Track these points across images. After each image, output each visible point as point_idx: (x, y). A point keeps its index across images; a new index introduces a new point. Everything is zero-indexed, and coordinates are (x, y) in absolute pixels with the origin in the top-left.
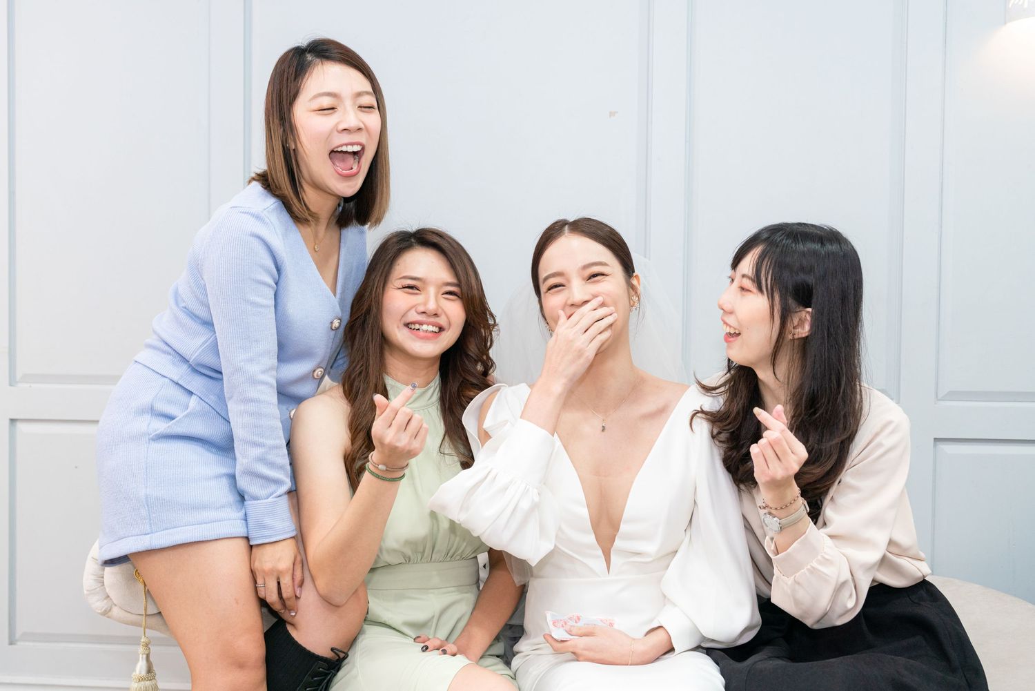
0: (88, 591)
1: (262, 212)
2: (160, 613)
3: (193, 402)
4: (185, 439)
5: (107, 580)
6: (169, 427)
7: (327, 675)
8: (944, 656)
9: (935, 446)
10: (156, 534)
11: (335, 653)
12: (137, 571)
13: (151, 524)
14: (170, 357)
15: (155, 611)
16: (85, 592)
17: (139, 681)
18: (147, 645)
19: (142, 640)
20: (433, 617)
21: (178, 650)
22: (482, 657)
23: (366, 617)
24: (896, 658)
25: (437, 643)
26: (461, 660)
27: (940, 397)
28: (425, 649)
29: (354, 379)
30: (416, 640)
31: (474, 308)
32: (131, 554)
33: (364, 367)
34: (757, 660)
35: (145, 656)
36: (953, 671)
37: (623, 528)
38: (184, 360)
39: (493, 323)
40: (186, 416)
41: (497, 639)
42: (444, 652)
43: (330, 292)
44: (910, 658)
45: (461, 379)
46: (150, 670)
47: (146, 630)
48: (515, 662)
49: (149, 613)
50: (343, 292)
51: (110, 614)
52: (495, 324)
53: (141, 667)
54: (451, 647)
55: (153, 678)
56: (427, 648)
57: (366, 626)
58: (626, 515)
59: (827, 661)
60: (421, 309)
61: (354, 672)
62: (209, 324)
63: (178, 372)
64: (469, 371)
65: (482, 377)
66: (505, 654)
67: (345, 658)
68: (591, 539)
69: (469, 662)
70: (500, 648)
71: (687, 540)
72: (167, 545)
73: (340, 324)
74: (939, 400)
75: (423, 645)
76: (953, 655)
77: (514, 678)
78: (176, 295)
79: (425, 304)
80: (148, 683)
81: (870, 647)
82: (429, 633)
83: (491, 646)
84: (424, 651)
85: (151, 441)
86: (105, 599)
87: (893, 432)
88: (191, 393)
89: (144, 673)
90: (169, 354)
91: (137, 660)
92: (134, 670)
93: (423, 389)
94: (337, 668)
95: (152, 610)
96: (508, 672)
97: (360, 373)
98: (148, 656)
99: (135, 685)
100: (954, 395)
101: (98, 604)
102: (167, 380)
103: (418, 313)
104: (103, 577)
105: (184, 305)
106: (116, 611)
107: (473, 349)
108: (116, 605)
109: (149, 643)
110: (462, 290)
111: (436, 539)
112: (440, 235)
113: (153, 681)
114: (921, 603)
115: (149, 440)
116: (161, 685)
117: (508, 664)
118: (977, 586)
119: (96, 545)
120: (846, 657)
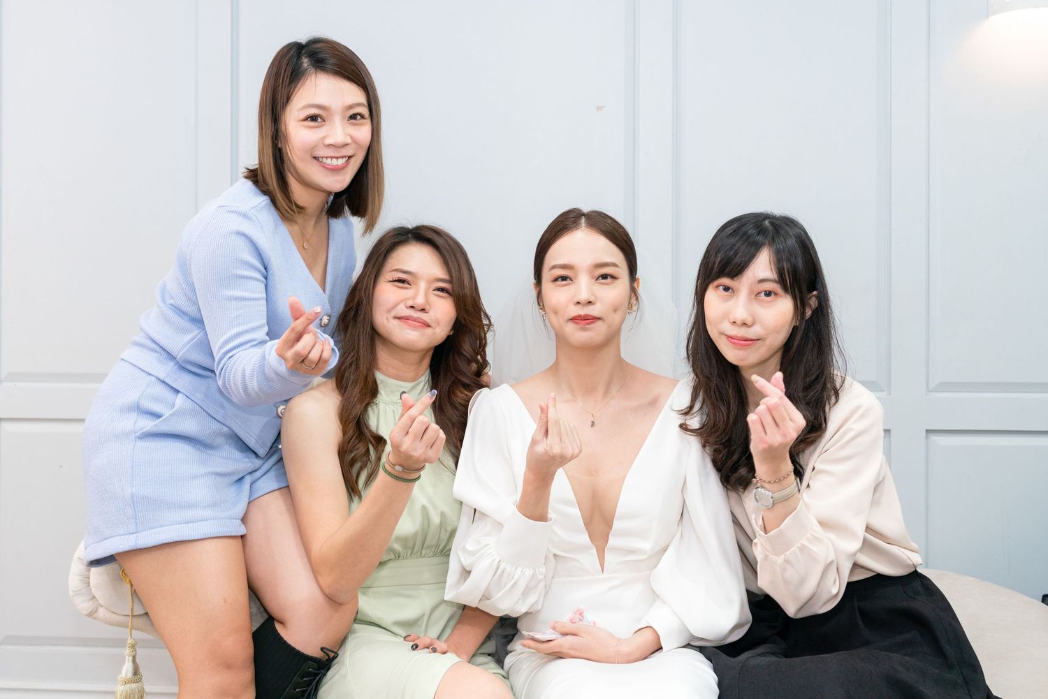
0: (74, 592)
1: (250, 210)
2: (147, 613)
3: (180, 400)
4: (173, 437)
5: (93, 581)
6: (155, 425)
7: (317, 675)
8: (940, 652)
9: (927, 437)
10: (142, 533)
11: (324, 652)
12: (123, 571)
13: (136, 524)
14: (156, 354)
15: (142, 612)
16: (71, 593)
17: (125, 684)
18: (133, 646)
19: (129, 642)
20: (423, 615)
21: (165, 653)
22: (474, 655)
23: (356, 617)
24: (891, 654)
25: (427, 641)
26: (451, 658)
27: (930, 388)
28: (415, 647)
29: (345, 371)
30: (406, 639)
31: (465, 306)
32: (116, 554)
33: (355, 358)
34: (750, 656)
35: (131, 658)
36: (950, 667)
37: (617, 525)
38: (171, 357)
39: (488, 323)
40: (173, 415)
41: (488, 637)
42: (435, 650)
43: (320, 289)
44: (906, 655)
45: (453, 379)
46: (136, 672)
47: (133, 631)
48: (509, 660)
49: (135, 614)
50: (332, 289)
51: (95, 615)
52: (490, 325)
53: (127, 669)
54: (441, 645)
55: (140, 680)
56: (417, 647)
57: (356, 626)
58: (620, 510)
59: (821, 656)
60: (410, 303)
61: (342, 672)
62: (198, 321)
63: (165, 370)
64: (461, 371)
65: (475, 377)
66: (496, 651)
67: (334, 658)
68: (584, 538)
69: (460, 660)
70: (491, 647)
71: (679, 534)
72: (152, 545)
73: (329, 320)
74: (931, 391)
75: (412, 643)
76: (949, 650)
77: (506, 677)
78: (163, 290)
79: (414, 297)
80: (134, 685)
81: (866, 643)
82: (418, 631)
83: (483, 644)
84: (414, 650)
85: (137, 439)
86: (92, 599)
87: (863, 416)
88: (177, 391)
89: (130, 675)
90: (156, 351)
91: (123, 663)
92: (120, 673)
93: (413, 384)
94: (326, 669)
95: (139, 610)
96: (500, 671)
97: (351, 364)
98: (134, 658)
99: (121, 688)
100: (945, 387)
101: (84, 605)
102: (153, 378)
103: (407, 308)
104: (89, 578)
105: (172, 301)
106: (102, 612)
107: (467, 348)
108: (102, 606)
109: (136, 644)
110: (453, 288)
111: (426, 534)
112: (437, 232)
113: (140, 684)
114: (917, 597)
115: (135, 438)
116: (148, 688)
117: (500, 662)
118: (972, 579)
119: (82, 546)
120: (840, 652)
